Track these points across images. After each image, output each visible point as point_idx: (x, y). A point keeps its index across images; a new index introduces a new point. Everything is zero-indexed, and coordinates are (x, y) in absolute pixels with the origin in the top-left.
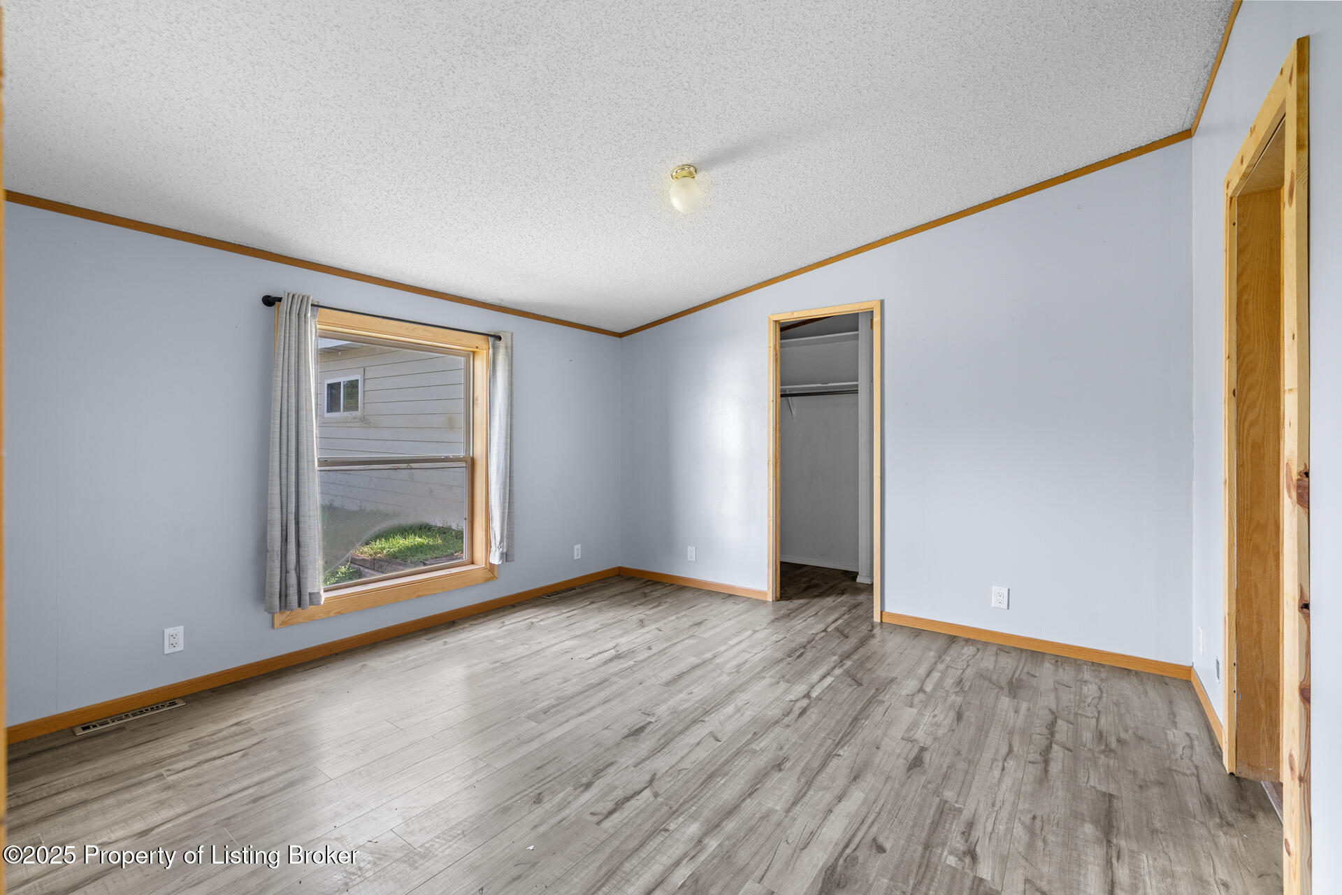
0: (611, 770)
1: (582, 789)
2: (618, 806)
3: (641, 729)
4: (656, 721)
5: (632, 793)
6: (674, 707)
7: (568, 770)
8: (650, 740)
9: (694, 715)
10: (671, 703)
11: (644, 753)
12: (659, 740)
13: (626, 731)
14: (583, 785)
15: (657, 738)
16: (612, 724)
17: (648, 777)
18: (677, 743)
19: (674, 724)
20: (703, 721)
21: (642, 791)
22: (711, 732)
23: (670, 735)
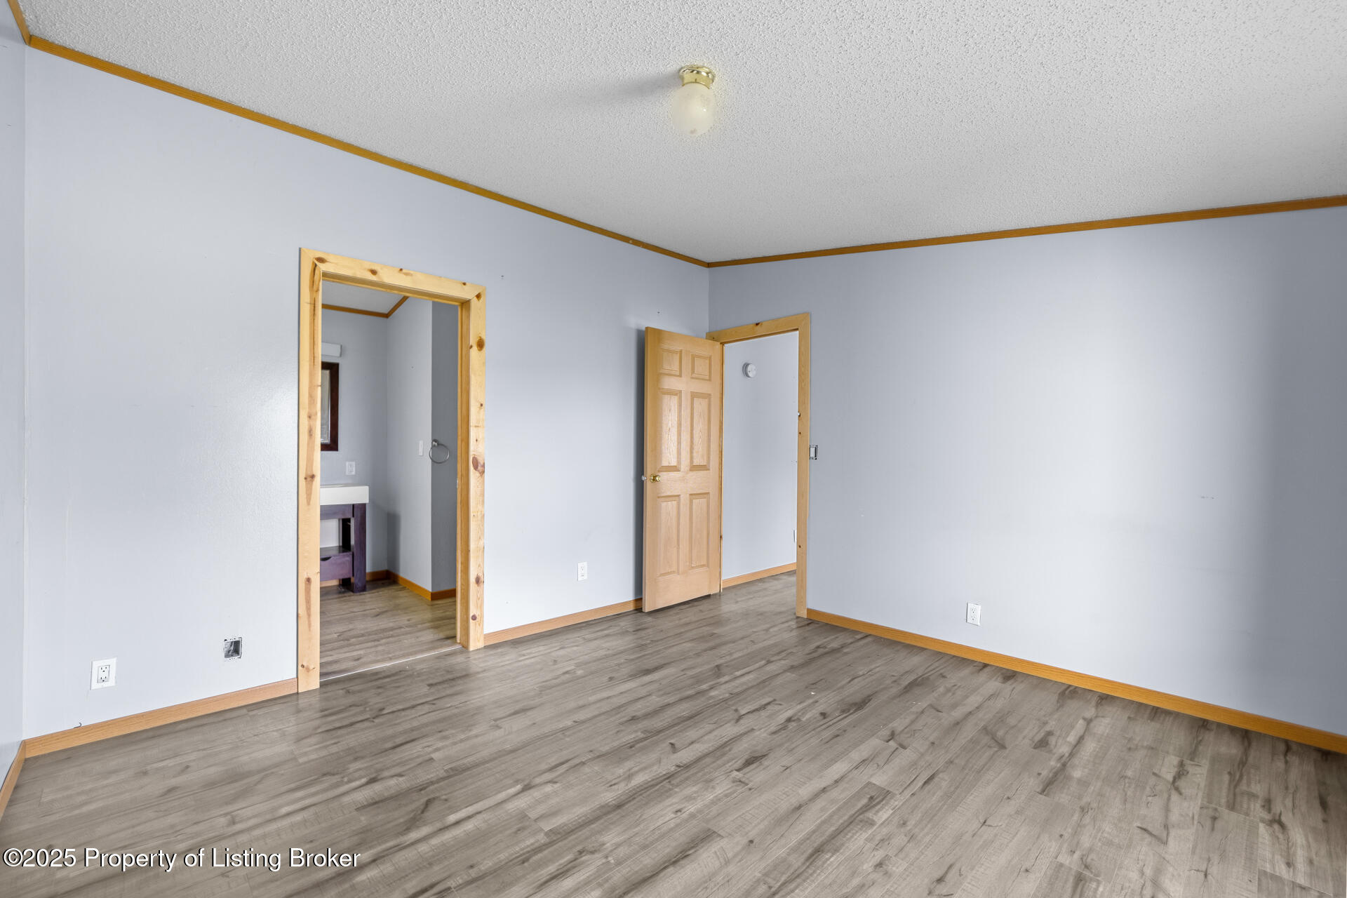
0: (773, 729)
1: (793, 719)
2: (764, 707)
3: (749, 763)
4: (732, 771)
5: (754, 713)
6: (706, 789)
7: (810, 732)
8: (739, 751)
9: (687, 775)
10: (710, 796)
11: (745, 739)
12: (730, 750)
13: (766, 762)
14: (794, 721)
15: (732, 752)
16: (782, 772)
17: (742, 721)
18: (712, 746)
19: (711, 766)
20: (677, 766)
21: (747, 713)
22: (674, 753)
23: (718, 753)
